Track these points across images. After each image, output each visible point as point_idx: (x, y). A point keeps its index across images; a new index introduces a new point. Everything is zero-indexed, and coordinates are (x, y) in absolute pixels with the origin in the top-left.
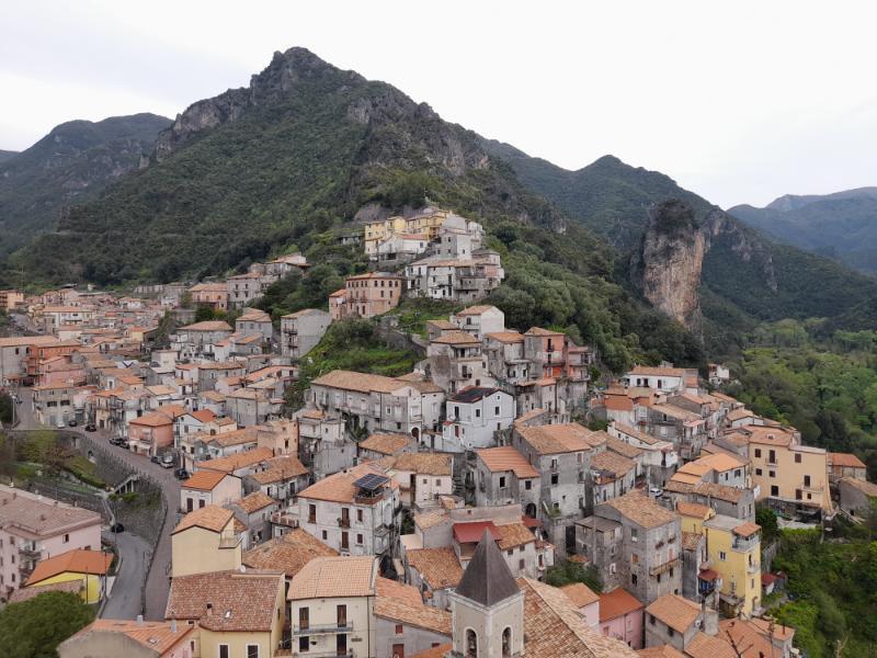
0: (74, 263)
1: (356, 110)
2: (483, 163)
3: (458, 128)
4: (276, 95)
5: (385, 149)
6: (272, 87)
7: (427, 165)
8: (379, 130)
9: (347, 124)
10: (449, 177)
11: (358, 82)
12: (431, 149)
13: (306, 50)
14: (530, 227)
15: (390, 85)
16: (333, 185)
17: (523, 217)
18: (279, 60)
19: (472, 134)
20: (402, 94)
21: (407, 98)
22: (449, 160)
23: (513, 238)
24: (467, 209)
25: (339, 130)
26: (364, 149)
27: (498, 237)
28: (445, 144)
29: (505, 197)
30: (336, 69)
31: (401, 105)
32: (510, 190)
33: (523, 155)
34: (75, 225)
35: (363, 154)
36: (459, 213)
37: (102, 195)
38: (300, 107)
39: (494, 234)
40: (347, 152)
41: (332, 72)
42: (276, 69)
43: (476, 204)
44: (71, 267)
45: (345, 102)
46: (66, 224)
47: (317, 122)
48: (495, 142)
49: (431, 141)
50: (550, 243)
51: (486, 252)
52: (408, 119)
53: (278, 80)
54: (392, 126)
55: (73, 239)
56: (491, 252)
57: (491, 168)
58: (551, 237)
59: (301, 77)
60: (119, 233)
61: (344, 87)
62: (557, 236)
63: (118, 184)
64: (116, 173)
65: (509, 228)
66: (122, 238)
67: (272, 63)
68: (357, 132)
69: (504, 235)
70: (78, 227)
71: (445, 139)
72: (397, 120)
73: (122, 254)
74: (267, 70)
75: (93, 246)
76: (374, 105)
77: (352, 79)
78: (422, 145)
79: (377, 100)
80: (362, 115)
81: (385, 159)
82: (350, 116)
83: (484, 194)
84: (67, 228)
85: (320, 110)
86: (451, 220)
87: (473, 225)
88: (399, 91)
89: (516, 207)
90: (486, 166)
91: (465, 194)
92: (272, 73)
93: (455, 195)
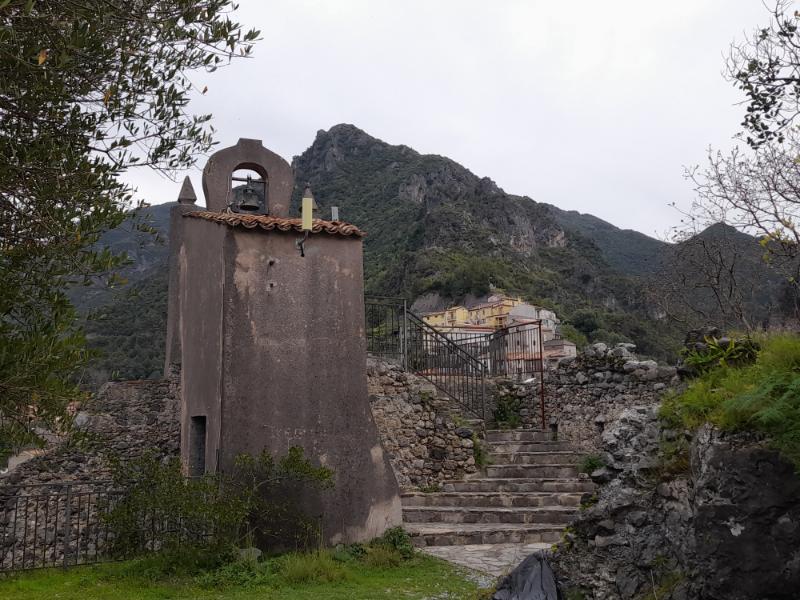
1: (408, 189)
2: (559, 241)
3: (527, 202)
4: (319, 176)
5: (443, 231)
6: (316, 168)
7: (491, 247)
8: (435, 210)
9: (397, 204)
10: (517, 258)
11: (410, 157)
12: (495, 229)
13: (352, 127)
14: (619, 314)
15: (446, 158)
16: (385, 273)
17: (610, 302)
18: (323, 139)
19: (545, 208)
20: (461, 168)
21: (467, 171)
22: (517, 239)
23: (594, 327)
24: (538, 296)
25: (390, 212)
26: (418, 232)
27: (575, 327)
28: (511, 222)
29: (586, 279)
30: (385, 145)
31: (459, 180)
32: (592, 270)
33: (610, 227)
34: (101, 328)
35: (417, 239)
36: (530, 300)
38: (346, 188)
39: (570, 323)
40: (399, 236)
41: (381, 148)
42: (319, 149)
43: (550, 290)
45: (395, 180)
46: (91, 328)
47: (364, 204)
48: (574, 214)
49: (495, 220)
50: (644, 333)
51: (560, 343)
52: (468, 196)
53: (322, 160)
54: (450, 206)
55: (101, 344)
56: (565, 342)
57: (568, 246)
58: (646, 325)
59: (347, 155)
61: (395, 164)
62: (655, 324)
63: (146, 281)
64: (141, 269)
65: (589, 316)
66: (151, 340)
67: (315, 143)
68: (409, 213)
69: (583, 324)
70: (104, 330)
71: (511, 217)
72: (456, 199)
73: (151, 357)
74: (310, 151)
75: (120, 350)
76: (429, 183)
77: (404, 154)
78: (485, 224)
79: (433, 175)
80: (415, 194)
81: (443, 242)
82: (401, 195)
83: (560, 276)
84: (93, 331)
85: (368, 191)
86: (520, 309)
87: (545, 314)
88: (457, 164)
89: (600, 291)
90: (563, 243)
91: (536, 278)
92: (315, 153)
93: (525, 279)
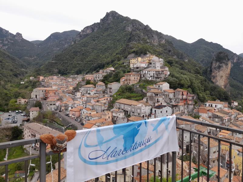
0: (55, 69)
1: (128, 27)
2: (163, 42)
3: (156, 32)
4: (106, 24)
5: (136, 38)
6: (106, 22)
7: (147, 42)
8: (134, 33)
9: (125, 32)
10: (154, 46)
11: (129, 19)
12: (149, 38)
13: (115, 11)
14: (177, 60)
15: (137, 20)
16: (121, 48)
17: (175, 57)
18: (108, 14)
19: (160, 33)
20: (141, 23)
21: (142, 24)
22: (154, 41)
23: (172, 63)
24: (159, 55)
25: (123, 33)
26: (130, 38)
27: (168, 63)
28: (153, 36)
29: (170, 51)
30: (123, 16)
31: (140, 26)
32: (171, 49)
33: (175, 39)
34: (56, 59)
35: (130, 40)
36: (156, 56)
37: (62, 51)
38: (113, 27)
39: (166, 62)
40: (125, 39)
41: (122, 17)
42: (107, 17)
43: (161, 53)
44: (55, 70)
45: (125, 25)
46: (54, 59)
47: (117, 31)
48: (167, 35)
49: (149, 36)
50: (183, 64)
51: (164, 67)
52: (142, 30)
53: (107, 20)
54: (138, 32)
55: (56, 63)
56: (166, 67)
57: (166, 43)
58: (183, 63)
59: (113, 19)
60: (67, 61)
61: (125, 21)
62: (185, 62)
63: (67, 49)
64: (66, 46)
65: (171, 60)
66: (67, 63)
67: (106, 15)
68: (128, 34)
69: (169, 62)
70: (57, 60)
71: (153, 35)
72: (139, 30)
73: (67, 67)
74: (105, 17)
75: (60, 65)
76: (133, 26)
77: (127, 19)
78: (146, 37)
79: (134, 24)
80: (130, 29)
81: (136, 41)
82: (126, 29)
83: (164, 50)
84: (54, 60)
85: (118, 28)
86: (154, 58)
87: (161, 59)
88: (140, 22)
89: (173, 54)
90: (164, 42)
91: (158, 50)
92: (106, 18)
93: (155, 51)
